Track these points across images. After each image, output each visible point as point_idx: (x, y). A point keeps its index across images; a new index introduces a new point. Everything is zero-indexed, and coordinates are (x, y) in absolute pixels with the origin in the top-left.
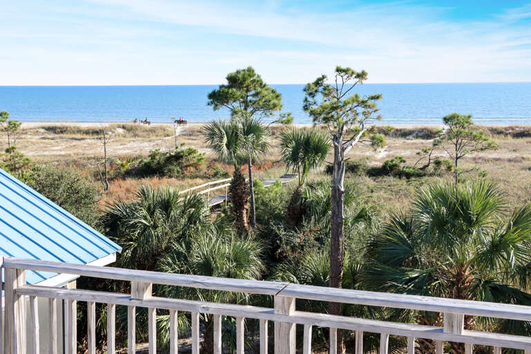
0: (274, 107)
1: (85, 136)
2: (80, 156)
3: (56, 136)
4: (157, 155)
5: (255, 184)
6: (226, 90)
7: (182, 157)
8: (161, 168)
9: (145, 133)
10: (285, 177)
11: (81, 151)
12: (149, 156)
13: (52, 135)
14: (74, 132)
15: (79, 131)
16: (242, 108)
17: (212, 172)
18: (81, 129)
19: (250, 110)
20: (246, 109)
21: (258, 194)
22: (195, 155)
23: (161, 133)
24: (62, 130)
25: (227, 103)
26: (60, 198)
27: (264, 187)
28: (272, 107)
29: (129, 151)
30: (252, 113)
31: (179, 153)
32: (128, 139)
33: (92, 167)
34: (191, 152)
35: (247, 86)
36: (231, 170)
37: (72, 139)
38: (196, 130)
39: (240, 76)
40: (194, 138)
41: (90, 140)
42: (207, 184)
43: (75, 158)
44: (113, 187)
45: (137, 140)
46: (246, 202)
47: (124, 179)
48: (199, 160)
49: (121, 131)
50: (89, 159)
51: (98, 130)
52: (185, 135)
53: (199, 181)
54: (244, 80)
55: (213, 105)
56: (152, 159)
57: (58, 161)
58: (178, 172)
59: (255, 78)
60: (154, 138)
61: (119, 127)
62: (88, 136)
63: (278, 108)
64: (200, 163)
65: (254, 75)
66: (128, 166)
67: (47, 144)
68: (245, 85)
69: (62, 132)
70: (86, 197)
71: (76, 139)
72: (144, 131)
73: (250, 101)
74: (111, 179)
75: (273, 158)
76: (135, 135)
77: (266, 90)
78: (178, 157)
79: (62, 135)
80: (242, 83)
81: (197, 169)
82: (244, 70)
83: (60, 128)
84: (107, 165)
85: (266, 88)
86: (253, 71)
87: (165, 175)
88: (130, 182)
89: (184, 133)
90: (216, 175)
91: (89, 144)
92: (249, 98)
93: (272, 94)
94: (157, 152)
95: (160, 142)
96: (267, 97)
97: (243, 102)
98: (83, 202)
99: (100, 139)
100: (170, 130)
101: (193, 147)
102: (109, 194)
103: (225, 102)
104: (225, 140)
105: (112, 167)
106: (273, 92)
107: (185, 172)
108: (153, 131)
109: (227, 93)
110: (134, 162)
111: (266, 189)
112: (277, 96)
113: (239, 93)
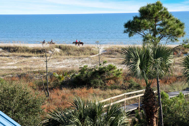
0: (178, 35)
1: (31, 54)
2: (28, 70)
3: (10, 54)
4: (85, 70)
5: (163, 96)
6: (139, 21)
7: (104, 72)
8: (89, 81)
9: (76, 52)
10: (187, 90)
11: (28, 66)
12: (79, 71)
13: (7, 54)
14: (23, 51)
15: (27, 50)
16: (152, 35)
17: (127, 84)
18: (28, 48)
19: (158, 36)
20: (154, 35)
21: (165, 104)
22: (114, 71)
23: (88, 52)
24: (15, 50)
25: (140, 30)
26: (14, 107)
27: (169, 98)
28: (176, 34)
29: (65, 66)
30: (160, 38)
31: (102, 69)
32: (63, 57)
33: (37, 79)
34: (111, 68)
35: (156, 18)
36: (143, 83)
37: (22, 56)
38: (114, 50)
39: (150, 9)
40: (113, 56)
41: (35, 57)
42: (123, 95)
43: (25, 71)
44: (53, 95)
45: (70, 58)
46: (156, 112)
47: (61, 89)
48: (118, 75)
49: (58, 50)
50: (35, 72)
51: (40, 49)
52: (106, 54)
53: (118, 91)
54: (154, 11)
55: (128, 33)
56: (81, 73)
57: (12, 74)
58: (101, 84)
59: (162, 10)
60: (82, 56)
61: (57, 47)
62: (33, 55)
63: (181, 35)
64: (118, 77)
65: (162, 8)
66: (64, 79)
67: (3, 60)
68: (154, 17)
69: (14, 51)
70: (33, 106)
71: (25, 56)
72: (75, 51)
73: (158, 30)
74: (51, 89)
75: (176, 74)
76: (69, 54)
77: (172, 20)
78: (101, 72)
79: (14, 53)
80: (152, 15)
81: (116, 82)
82: (153, 5)
83: (13, 48)
84: (48, 77)
85: (172, 18)
86: (161, 5)
87: (91, 86)
88: (65, 91)
89: (105, 52)
90: (131, 87)
91: (34, 60)
92: (157, 27)
93: (176, 24)
94: (85, 68)
95: (87, 59)
96: (172, 27)
97: (152, 30)
98: (31, 110)
99: (43, 56)
100: (94, 49)
101: (113, 64)
102: (50, 100)
103: (138, 30)
104: (139, 62)
105: (51, 79)
106: (177, 22)
107: (107, 84)
108: (82, 50)
109: (140, 23)
110: (68, 76)
111: (172, 100)
112: (181, 25)
113: (149, 23)
